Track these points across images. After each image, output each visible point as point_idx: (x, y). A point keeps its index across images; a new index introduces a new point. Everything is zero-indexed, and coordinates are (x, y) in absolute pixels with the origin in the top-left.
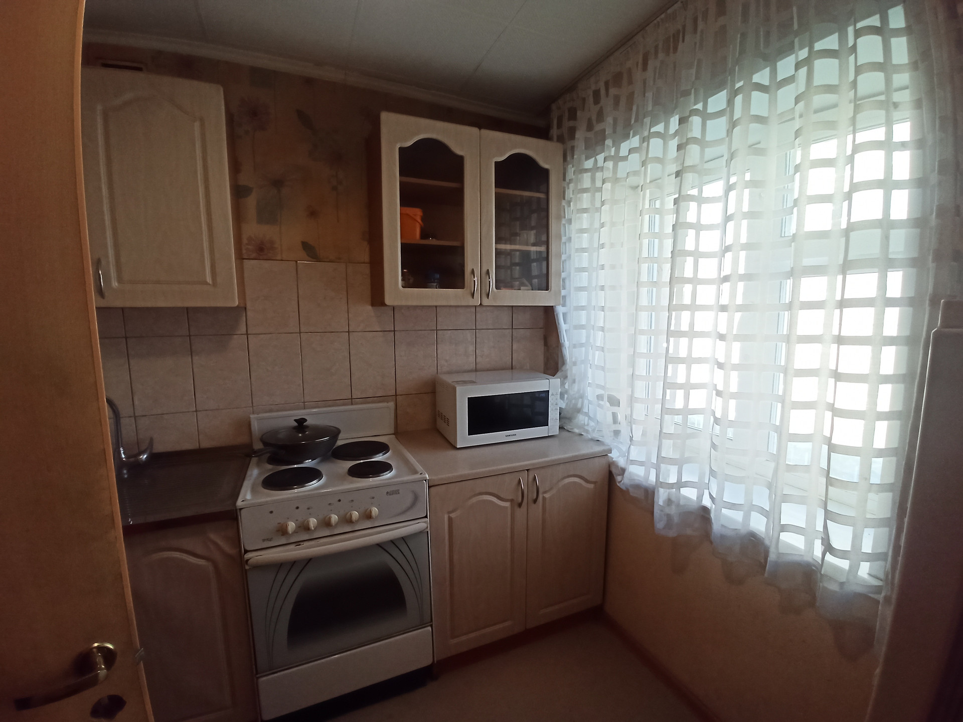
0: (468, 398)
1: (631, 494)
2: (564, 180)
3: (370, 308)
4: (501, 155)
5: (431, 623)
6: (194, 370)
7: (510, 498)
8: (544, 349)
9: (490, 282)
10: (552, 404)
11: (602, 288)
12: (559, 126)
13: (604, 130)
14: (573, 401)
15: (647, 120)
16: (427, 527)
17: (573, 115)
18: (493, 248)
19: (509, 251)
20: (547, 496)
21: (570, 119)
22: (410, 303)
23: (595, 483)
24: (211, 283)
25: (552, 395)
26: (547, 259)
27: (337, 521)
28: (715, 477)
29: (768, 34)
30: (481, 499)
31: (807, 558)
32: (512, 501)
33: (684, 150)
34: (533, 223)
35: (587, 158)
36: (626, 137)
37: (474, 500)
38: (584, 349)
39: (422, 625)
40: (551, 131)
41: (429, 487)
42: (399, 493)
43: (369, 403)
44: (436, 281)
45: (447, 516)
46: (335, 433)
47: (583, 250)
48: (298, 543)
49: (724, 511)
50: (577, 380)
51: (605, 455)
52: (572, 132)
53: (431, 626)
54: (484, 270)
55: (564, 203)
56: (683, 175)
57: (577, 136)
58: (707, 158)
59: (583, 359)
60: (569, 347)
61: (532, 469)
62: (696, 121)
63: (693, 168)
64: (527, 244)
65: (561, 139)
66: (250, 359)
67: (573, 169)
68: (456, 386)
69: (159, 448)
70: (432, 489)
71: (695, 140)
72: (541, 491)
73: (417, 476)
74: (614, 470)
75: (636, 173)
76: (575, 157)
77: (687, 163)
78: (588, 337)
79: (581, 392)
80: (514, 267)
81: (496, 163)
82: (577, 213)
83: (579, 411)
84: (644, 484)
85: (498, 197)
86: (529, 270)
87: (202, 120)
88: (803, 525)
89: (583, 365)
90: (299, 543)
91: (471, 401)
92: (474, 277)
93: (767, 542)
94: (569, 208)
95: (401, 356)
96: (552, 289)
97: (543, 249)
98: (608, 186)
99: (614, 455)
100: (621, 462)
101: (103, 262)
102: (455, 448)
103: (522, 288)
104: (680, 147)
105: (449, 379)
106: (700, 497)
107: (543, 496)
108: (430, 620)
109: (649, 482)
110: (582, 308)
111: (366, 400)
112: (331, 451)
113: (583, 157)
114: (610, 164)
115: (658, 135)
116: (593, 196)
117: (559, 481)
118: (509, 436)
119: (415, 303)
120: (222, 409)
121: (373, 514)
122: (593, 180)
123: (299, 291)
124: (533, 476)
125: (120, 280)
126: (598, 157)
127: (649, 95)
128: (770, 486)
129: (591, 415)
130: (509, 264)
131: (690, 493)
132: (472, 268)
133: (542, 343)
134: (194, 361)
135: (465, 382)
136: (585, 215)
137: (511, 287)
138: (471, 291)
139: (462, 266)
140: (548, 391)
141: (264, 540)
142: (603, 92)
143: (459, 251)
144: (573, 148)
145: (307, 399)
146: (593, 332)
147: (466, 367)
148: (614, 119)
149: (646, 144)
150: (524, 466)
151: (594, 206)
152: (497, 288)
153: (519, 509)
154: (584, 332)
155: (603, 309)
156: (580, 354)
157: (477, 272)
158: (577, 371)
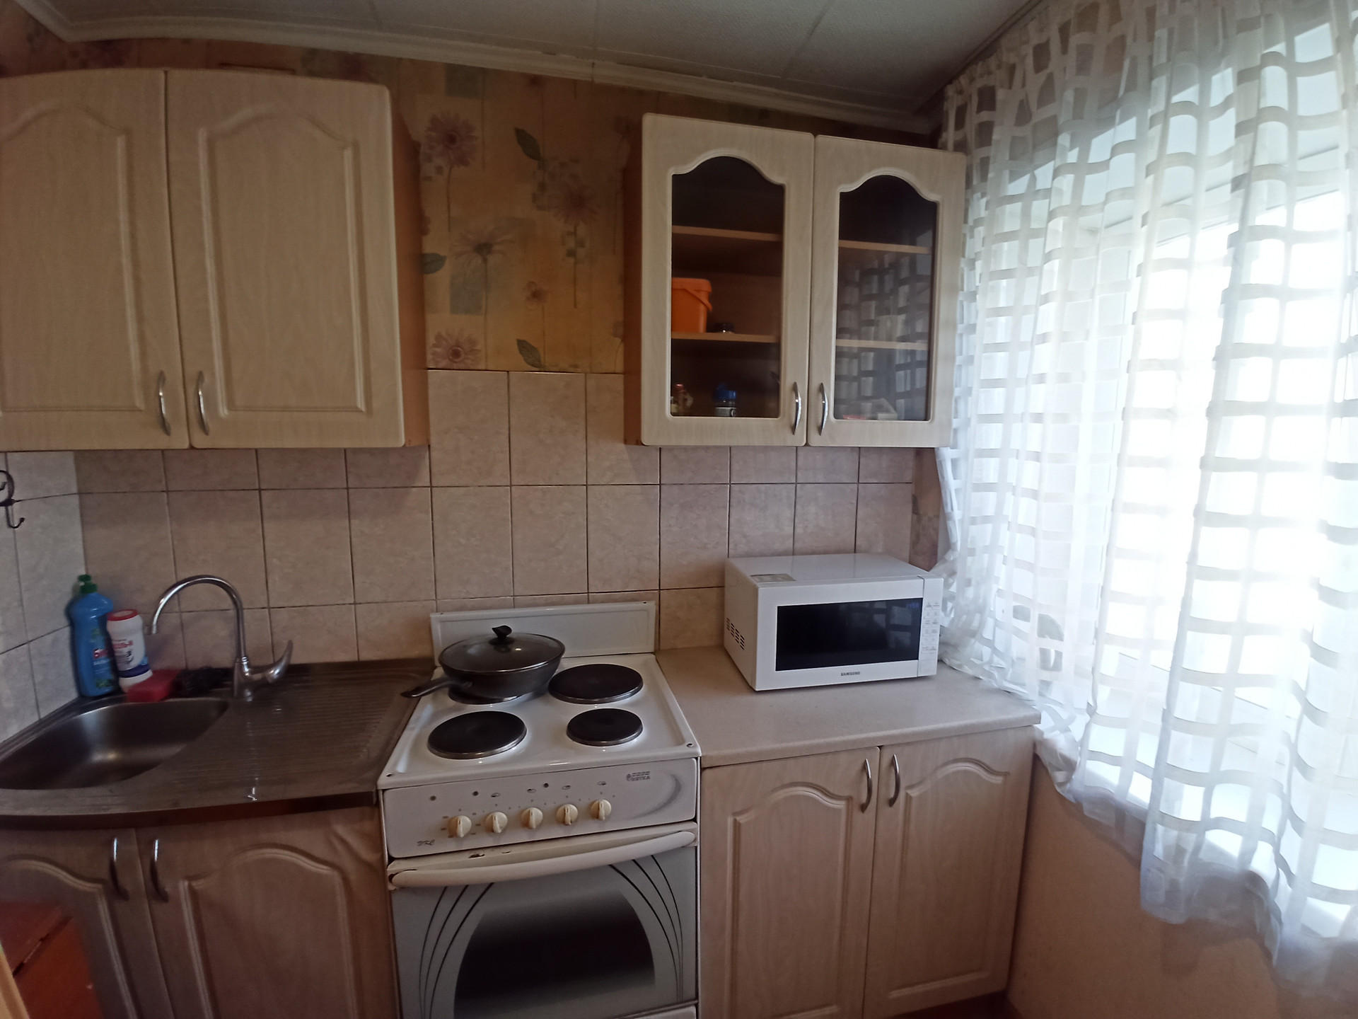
0: (778, 607)
1: (1086, 813)
2: (966, 221)
3: (622, 446)
4: (852, 181)
5: (696, 1002)
6: (353, 540)
7: (846, 793)
8: (912, 519)
9: (824, 405)
10: (927, 623)
11: (1038, 418)
12: (960, 124)
13: (1054, 119)
14: (964, 617)
15: (1160, 83)
16: (695, 840)
17: (987, 99)
18: (831, 348)
19: (855, 351)
20: (914, 793)
21: (981, 109)
22: (685, 442)
23: (1006, 774)
24: (363, 409)
25: (929, 605)
26: (929, 363)
27: (541, 818)
28: (1297, 826)
30: (794, 793)
32: (849, 799)
33: (1251, 134)
34: (902, 303)
35: (1014, 176)
36: (1107, 122)
37: (781, 794)
38: (989, 526)
39: (681, 1002)
40: (944, 135)
41: (703, 769)
42: (648, 778)
43: (615, 601)
44: (730, 403)
45: (732, 819)
46: (557, 652)
47: (998, 347)
48: (475, 852)
49: (1314, 902)
50: (973, 582)
51: (1025, 726)
52: (985, 132)
53: (696, 1006)
54: (815, 385)
55: (963, 264)
56: (1251, 185)
57: (995, 137)
58: (1302, 149)
59: (987, 544)
60: (962, 521)
61: (887, 746)
62: (1274, 76)
63: (1272, 170)
64: (890, 339)
65: (961, 147)
66: (435, 525)
67: (984, 201)
68: (758, 585)
69: (299, 658)
70: (707, 772)
71: (1275, 113)
72: (903, 784)
73: (683, 750)
74: (1045, 758)
75: (1126, 193)
76: (991, 175)
77: (1261, 160)
78: (1000, 505)
79: (981, 601)
80: (864, 379)
81: (842, 195)
82: (991, 280)
83: (973, 634)
84: (1118, 798)
85: (844, 255)
86: (891, 382)
87: (356, 147)
89: (986, 556)
90: (477, 852)
91: (782, 611)
92: (797, 397)
94: (972, 272)
95: (670, 526)
96: (938, 416)
97: (920, 346)
98: (1058, 224)
99: (1047, 728)
101: (207, 379)
102: (752, 690)
103: (880, 415)
104: (1242, 128)
105: (747, 568)
106: (1247, 854)
107: (907, 794)
108: (694, 996)
110: (991, 453)
111: (610, 597)
112: (549, 681)
113: (1006, 174)
114: (1066, 182)
115: (1186, 107)
116: (1024, 249)
117: (937, 768)
118: (848, 674)
119: (693, 442)
120: (391, 602)
121: (602, 812)
122: (1026, 214)
123: (511, 419)
124: (891, 757)
125: (231, 405)
126: (1038, 172)
127: (1161, 34)
129: (999, 646)
130: (855, 373)
131: (1227, 844)
132: (793, 382)
133: (910, 507)
134: (353, 527)
135: (774, 578)
136: (1004, 282)
137: (858, 414)
138: (790, 422)
139: (777, 376)
140: (922, 599)
141: (420, 843)
142: (1055, 46)
143: (772, 351)
144: (985, 163)
145: (519, 590)
146: (1013, 497)
147: (777, 546)
148: (1076, 90)
149: (1157, 129)
150: (874, 739)
151: (1026, 265)
152: (837, 416)
153: (861, 814)
154: (992, 496)
155: (1037, 457)
156: (983, 535)
157: (802, 389)
158: (973, 566)
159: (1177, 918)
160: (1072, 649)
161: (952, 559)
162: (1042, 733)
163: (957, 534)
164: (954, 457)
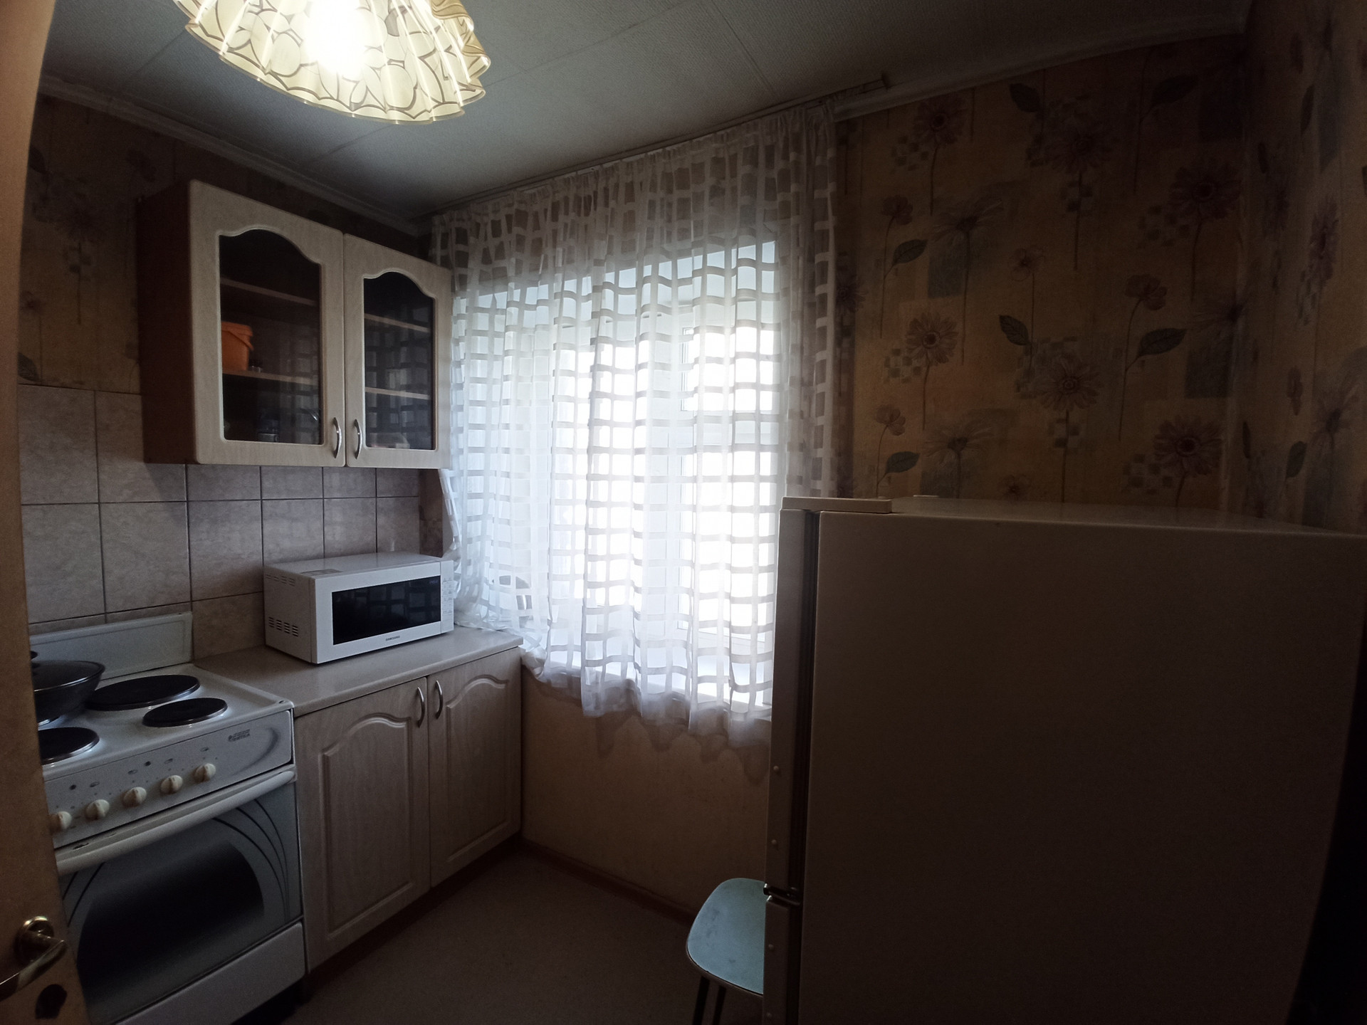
0: (332, 593)
2: (452, 313)
4: (372, 272)
5: (301, 917)
7: (406, 716)
8: (420, 524)
9: (359, 436)
10: (444, 594)
11: (507, 451)
12: (444, 246)
13: (504, 269)
14: (467, 589)
15: (559, 273)
16: (294, 777)
17: (462, 237)
18: (362, 392)
19: (377, 397)
20: (451, 706)
21: (457, 242)
22: (240, 462)
23: (506, 682)
25: (445, 581)
27: (147, 795)
28: (639, 646)
29: (669, 234)
30: (367, 724)
31: (719, 704)
32: (408, 720)
33: (598, 319)
34: (402, 360)
35: (483, 293)
36: (534, 282)
37: (358, 727)
38: (480, 522)
39: (288, 923)
40: (434, 253)
41: (295, 719)
42: (249, 735)
43: (139, 617)
44: (273, 430)
45: (321, 755)
46: (96, 671)
47: (479, 403)
49: (650, 678)
50: (472, 563)
51: (515, 647)
52: (463, 260)
53: (302, 921)
54: (351, 420)
56: (599, 344)
57: (470, 264)
59: (480, 534)
60: (461, 520)
61: (432, 675)
62: (609, 293)
63: (607, 339)
65: (445, 263)
67: (463, 303)
68: (313, 577)
70: (299, 720)
71: (608, 312)
72: (444, 700)
73: (273, 708)
74: (529, 664)
75: (545, 328)
76: (467, 287)
77: (601, 333)
78: (486, 508)
79: (478, 576)
81: (366, 280)
82: (470, 357)
83: (474, 599)
85: (369, 329)
88: (714, 673)
89: (479, 543)
90: (80, 844)
91: (335, 594)
92: (337, 429)
93: (687, 698)
94: (457, 349)
96: (440, 446)
97: (424, 397)
98: (511, 334)
99: (526, 647)
100: (537, 653)
102: (315, 665)
103: (397, 445)
104: (594, 314)
106: (624, 671)
107: (447, 708)
108: (299, 913)
109: (573, 667)
110: (478, 473)
111: (134, 613)
112: (90, 697)
113: (478, 289)
114: (514, 310)
115: (571, 293)
116: (491, 343)
117: (464, 686)
118: (391, 639)
121: (209, 773)
122: (491, 322)
124: (435, 682)
126: (497, 296)
127: (560, 250)
128: (686, 645)
129: (492, 603)
131: (614, 670)
132: (333, 416)
133: (417, 515)
135: (324, 572)
136: (481, 362)
138: (332, 447)
139: (319, 411)
140: (439, 577)
142: (504, 227)
143: (315, 392)
144: (463, 279)
146: (494, 501)
147: (310, 552)
148: (517, 260)
149: (558, 300)
150: (422, 672)
151: (493, 353)
152: (368, 444)
153: (417, 728)
154: (480, 502)
155: (508, 475)
156: (475, 528)
157: (341, 422)
158: (472, 550)
159: (599, 714)
160: (536, 592)
161: (455, 548)
162: (525, 650)
163: (458, 528)
164: (452, 476)
